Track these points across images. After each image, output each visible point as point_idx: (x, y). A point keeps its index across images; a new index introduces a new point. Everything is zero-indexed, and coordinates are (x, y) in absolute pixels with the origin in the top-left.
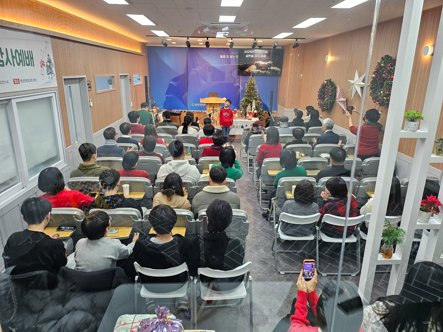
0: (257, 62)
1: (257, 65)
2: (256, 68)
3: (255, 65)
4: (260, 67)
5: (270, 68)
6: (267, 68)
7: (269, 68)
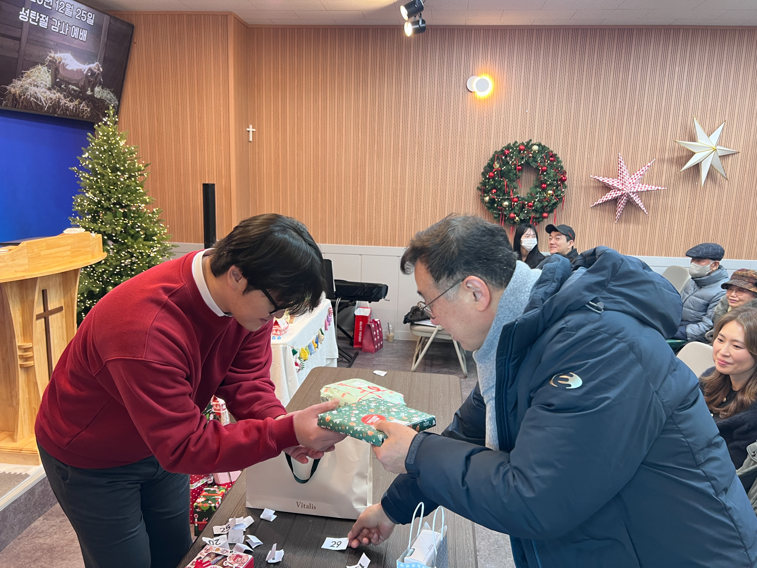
0: (56, 55)
1: (55, 68)
2: (49, 84)
3: (49, 67)
4: (62, 81)
5: (92, 91)
6: (83, 89)
7: (89, 93)
